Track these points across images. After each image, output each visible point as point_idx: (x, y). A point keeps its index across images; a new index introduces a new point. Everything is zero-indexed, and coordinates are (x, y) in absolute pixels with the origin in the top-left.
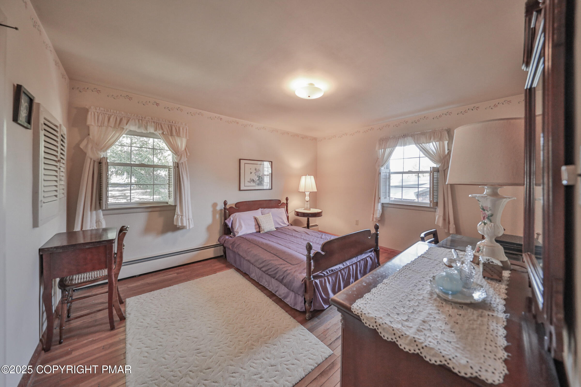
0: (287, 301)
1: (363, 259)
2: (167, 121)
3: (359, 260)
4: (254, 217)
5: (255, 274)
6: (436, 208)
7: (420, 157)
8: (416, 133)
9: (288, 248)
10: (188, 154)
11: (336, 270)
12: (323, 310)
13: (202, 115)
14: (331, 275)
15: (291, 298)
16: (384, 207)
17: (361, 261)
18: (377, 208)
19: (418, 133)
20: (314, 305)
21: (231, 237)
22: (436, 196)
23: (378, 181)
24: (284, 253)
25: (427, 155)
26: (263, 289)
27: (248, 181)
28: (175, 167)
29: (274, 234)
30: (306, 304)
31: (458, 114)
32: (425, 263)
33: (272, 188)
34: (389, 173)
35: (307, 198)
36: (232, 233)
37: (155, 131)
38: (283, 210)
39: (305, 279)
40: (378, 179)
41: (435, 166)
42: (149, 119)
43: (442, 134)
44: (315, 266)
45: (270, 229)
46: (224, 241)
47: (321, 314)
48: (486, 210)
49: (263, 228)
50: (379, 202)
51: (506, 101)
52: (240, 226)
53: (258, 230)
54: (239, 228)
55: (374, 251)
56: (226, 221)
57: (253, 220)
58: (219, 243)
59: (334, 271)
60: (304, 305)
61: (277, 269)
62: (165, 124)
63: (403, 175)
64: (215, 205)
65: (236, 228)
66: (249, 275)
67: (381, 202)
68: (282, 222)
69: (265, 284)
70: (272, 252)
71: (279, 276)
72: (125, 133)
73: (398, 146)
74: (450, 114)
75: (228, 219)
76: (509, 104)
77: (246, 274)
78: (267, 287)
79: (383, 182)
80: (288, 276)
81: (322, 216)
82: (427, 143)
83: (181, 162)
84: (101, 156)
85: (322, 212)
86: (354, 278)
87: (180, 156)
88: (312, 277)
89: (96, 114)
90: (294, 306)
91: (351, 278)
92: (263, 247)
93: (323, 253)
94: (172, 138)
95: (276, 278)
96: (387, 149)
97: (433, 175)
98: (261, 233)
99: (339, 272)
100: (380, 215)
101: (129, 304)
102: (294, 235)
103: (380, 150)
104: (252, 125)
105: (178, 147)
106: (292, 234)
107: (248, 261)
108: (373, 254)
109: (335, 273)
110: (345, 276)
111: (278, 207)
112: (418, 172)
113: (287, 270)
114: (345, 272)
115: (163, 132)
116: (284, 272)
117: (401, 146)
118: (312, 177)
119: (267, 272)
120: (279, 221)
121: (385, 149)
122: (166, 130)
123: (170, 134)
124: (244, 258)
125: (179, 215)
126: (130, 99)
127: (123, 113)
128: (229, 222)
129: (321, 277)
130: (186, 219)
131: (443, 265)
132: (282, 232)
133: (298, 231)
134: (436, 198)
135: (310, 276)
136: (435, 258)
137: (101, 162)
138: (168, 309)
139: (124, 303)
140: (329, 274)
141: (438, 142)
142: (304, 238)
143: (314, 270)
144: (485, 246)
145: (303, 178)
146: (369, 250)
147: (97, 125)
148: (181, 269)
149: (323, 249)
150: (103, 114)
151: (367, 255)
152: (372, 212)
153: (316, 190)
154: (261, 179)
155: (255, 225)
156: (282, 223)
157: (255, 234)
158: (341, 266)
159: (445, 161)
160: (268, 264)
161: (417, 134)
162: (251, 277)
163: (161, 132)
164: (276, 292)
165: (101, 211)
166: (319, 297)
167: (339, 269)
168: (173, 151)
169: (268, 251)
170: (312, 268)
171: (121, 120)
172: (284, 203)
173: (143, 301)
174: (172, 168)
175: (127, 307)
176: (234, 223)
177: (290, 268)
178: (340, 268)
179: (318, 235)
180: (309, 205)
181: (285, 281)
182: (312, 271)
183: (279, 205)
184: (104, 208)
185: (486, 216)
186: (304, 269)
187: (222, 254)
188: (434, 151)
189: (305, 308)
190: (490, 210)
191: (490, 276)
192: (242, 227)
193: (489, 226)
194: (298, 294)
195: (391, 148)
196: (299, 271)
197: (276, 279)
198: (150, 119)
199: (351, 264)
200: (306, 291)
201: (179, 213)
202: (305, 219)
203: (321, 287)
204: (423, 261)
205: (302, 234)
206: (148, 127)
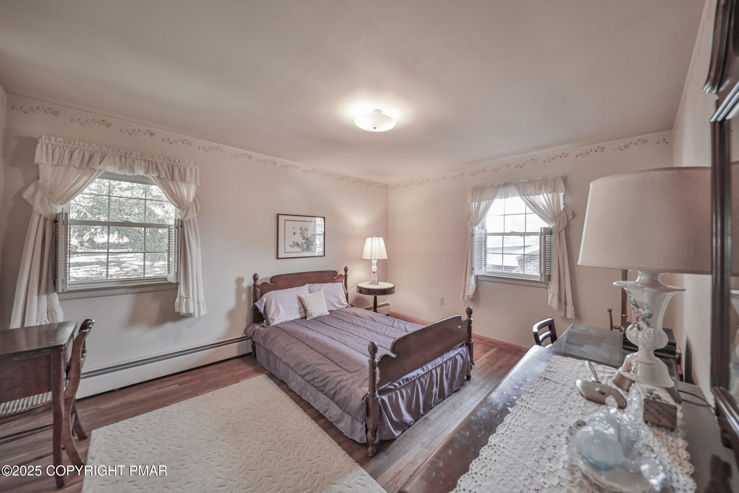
0: (340, 426)
1: (450, 358)
2: (165, 159)
3: (446, 360)
4: (297, 296)
5: (296, 383)
6: (549, 283)
7: (526, 214)
8: (520, 181)
9: (344, 344)
10: (199, 207)
11: (413, 378)
12: (393, 440)
13: (221, 151)
14: (404, 387)
15: (347, 423)
16: (478, 280)
17: (448, 361)
18: (470, 281)
19: (524, 181)
20: (380, 434)
21: (264, 327)
22: (549, 267)
23: (471, 244)
24: (338, 352)
25: (536, 211)
26: (306, 406)
27: (290, 246)
28: (176, 227)
29: (325, 321)
30: (369, 433)
31: (577, 157)
32: (549, 391)
33: (324, 255)
34: (485, 234)
35: (374, 268)
36: (265, 321)
37: (146, 174)
38: (340, 285)
39: (367, 396)
40: (471, 241)
41: (546, 225)
42: (138, 156)
43: (556, 182)
44: (381, 376)
45: (321, 313)
46: (252, 333)
47: (391, 446)
48: (642, 308)
49: (310, 312)
50: (472, 274)
51: (641, 141)
52: (277, 310)
53: (303, 315)
54: (275, 314)
55: (466, 345)
56: (257, 304)
57: (297, 301)
58: (245, 335)
59: (410, 381)
60: (365, 434)
61: (326, 378)
62: (162, 163)
63: (504, 237)
64: (240, 281)
65: (271, 314)
66: (287, 384)
67: (475, 275)
68: (339, 302)
69: (310, 399)
70: (320, 351)
71: (330, 390)
72: (98, 176)
73: (497, 198)
74: (567, 155)
75: (259, 301)
76: (645, 145)
77: (284, 382)
78: (313, 403)
79: (477, 247)
80: (342, 391)
81: (394, 292)
82: (536, 195)
83: (186, 219)
84: (56, 210)
85: (394, 287)
86: (438, 387)
87: (185, 211)
88: (377, 392)
89: (50, 147)
90: (351, 435)
91: (435, 387)
92: (307, 343)
93: (393, 356)
94: (173, 184)
95: (325, 392)
96: (482, 202)
97: (545, 239)
98: (308, 319)
99: (417, 381)
100: (473, 292)
101: (95, 439)
102: (354, 323)
103: (473, 203)
104: (297, 167)
105: (182, 196)
106: (352, 320)
107: (286, 364)
108: (464, 349)
109: (411, 383)
110: (425, 386)
111: (333, 281)
112: (524, 234)
113: (341, 381)
114: (425, 379)
115: (158, 174)
116: (337, 384)
117: (501, 198)
118: (381, 239)
119: (312, 383)
120: (334, 301)
121: (480, 202)
122: (164, 174)
123: (170, 178)
124: (280, 360)
125: (183, 297)
126: (108, 125)
127: (95, 146)
128: (261, 304)
129: (391, 390)
130: (194, 304)
131: (577, 394)
132: (338, 317)
133: (361, 316)
134: (549, 269)
135: (374, 391)
136: (563, 380)
137: (57, 220)
138: (156, 447)
139: (88, 439)
140: (403, 385)
141: (551, 194)
142: (369, 328)
143: (380, 382)
144: (640, 363)
145: (369, 240)
146: (459, 345)
147: (51, 164)
148: (186, 376)
149: (393, 350)
150: (61, 147)
151: (456, 352)
152: (463, 288)
153: (385, 257)
154: (309, 244)
155: (300, 308)
156: (339, 304)
157: (297, 321)
158: (420, 371)
159: (560, 220)
160: (315, 371)
161: (523, 183)
162: (290, 387)
163: (155, 175)
164: (325, 413)
165: (56, 294)
166: (387, 422)
167: (416, 376)
168: (176, 204)
169: (315, 350)
170: (378, 379)
171: (91, 157)
172: (342, 275)
173: (119, 433)
174: (173, 228)
175: (90, 446)
176: (267, 306)
177: (344, 378)
178: (418, 375)
179: (389, 322)
180: (377, 278)
181: (337, 398)
182: (377, 384)
183: (335, 278)
184: (60, 291)
185: (640, 317)
186: (366, 380)
187: (251, 350)
188: (546, 207)
189: (367, 440)
190: (648, 307)
191: (656, 421)
192: (279, 310)
193: (645, 333)
194: (356, 419)
195: (488, 201)
196: (358, 384)
197: (325, 394)
198: (140, 155)
199: (433, 367)
200: (368, 413)
201: (183, 294)
202: (372, 297)
203: (390, 405)
204: (547, 388)
205: (367, 321)
206: (136, 168)
